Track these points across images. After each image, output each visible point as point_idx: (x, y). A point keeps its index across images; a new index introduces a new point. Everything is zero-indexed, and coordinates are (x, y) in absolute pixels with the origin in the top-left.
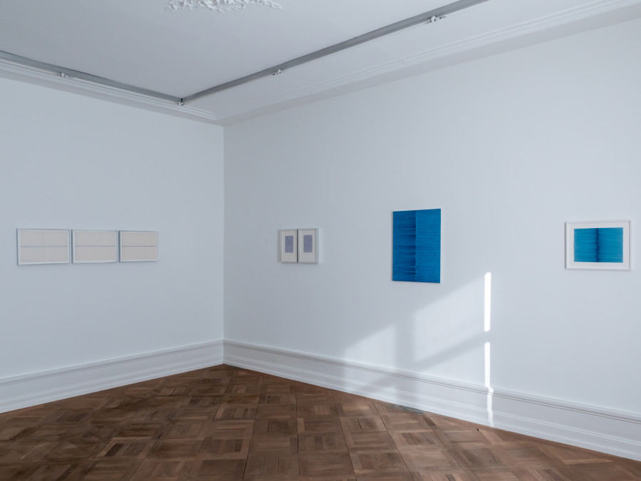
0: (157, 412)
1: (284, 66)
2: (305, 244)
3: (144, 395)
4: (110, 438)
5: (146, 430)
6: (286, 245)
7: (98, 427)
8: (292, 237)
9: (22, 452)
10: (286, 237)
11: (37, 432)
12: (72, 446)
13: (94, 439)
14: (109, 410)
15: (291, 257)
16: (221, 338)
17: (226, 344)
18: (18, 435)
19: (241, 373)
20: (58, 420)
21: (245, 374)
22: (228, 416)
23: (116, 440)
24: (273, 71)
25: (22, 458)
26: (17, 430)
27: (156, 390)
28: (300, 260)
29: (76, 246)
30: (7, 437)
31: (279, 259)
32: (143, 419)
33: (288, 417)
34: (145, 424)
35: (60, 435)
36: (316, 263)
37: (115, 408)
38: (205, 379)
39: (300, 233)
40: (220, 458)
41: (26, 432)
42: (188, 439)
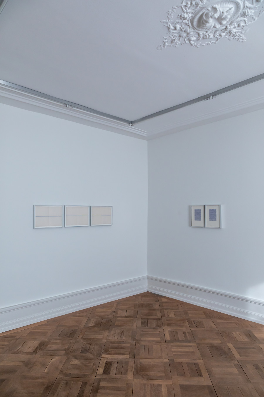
0: (123, 332)
1: (215, 94)
2: (210, 215)
3: (108, 315)
4: (99, 355)
5: (122, 348)
6: (195, 215)
7: (89, 344)
8: (200, 210)
9: (44, 365)
10: (196, 211)
11: (49, 346)
12: (76, 362)
13: (89, 355)
14: (91, 328)
15: (201, 223)
16: (146, 274)
17: (149, 278)
18: (37, 348)
19: (164, 300)
20: (59, 336)
21: (166, 300)
22: (174, 339)
23: (106, 357)
24: (206, 97)
25: (46, 371)
26: (36, 343)
27: (114, 312)
28: (207, 226)
29: (66, 216)
30: (30, 350)
31: (190, 224)
32: (116, 337)
33: (219, 342)
34: (119, 343)
35: (65, 350)
36: (220, 228)
37: (94, 326)
38: (142, 304)
39: (206, 208)
40: (191, 383)
41: (42, 346)
42: (157, 360)
